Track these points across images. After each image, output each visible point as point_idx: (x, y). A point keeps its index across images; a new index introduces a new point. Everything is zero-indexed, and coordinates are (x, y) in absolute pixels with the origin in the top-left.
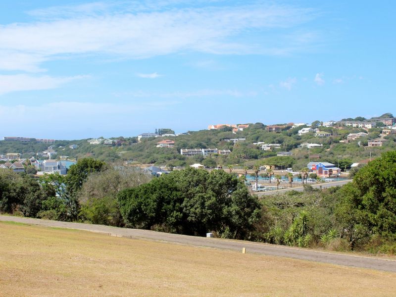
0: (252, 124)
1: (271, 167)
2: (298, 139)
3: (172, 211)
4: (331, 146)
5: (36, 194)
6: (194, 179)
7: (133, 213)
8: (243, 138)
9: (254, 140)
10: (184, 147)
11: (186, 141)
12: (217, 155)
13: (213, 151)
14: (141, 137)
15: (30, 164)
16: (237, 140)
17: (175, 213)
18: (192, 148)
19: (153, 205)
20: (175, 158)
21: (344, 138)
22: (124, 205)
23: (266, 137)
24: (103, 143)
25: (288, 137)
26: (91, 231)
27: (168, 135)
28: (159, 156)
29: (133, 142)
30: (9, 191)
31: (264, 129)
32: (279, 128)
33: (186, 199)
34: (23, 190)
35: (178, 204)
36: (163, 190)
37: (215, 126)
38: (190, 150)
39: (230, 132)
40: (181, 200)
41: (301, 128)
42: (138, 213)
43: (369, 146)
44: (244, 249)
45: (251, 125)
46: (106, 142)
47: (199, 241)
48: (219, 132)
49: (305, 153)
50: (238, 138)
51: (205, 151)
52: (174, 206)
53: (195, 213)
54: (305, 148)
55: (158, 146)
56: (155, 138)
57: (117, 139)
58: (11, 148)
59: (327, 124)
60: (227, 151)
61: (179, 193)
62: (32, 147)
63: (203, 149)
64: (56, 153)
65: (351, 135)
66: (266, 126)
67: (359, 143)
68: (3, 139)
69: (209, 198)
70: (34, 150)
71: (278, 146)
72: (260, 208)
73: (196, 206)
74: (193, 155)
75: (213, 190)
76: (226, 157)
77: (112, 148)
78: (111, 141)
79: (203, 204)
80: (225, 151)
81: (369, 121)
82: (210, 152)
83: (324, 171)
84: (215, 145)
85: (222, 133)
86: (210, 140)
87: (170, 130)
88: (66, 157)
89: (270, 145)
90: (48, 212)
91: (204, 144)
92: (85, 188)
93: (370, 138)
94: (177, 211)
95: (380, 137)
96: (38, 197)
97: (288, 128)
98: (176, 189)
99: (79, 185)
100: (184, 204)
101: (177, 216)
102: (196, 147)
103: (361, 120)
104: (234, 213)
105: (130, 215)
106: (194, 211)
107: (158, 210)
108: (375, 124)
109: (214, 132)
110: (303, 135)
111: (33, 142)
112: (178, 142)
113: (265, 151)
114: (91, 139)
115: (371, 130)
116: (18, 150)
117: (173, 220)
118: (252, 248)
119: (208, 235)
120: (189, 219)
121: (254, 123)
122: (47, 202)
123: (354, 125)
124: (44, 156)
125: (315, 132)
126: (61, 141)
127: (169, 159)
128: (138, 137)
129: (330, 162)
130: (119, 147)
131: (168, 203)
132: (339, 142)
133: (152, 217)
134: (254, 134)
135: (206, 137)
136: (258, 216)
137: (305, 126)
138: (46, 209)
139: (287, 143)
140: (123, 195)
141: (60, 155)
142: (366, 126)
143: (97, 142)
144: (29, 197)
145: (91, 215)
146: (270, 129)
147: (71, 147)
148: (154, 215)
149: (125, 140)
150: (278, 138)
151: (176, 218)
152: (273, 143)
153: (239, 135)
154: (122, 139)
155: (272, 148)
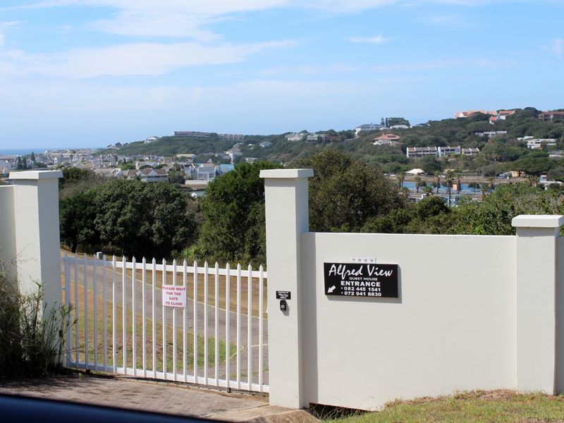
0: (520, 110)
1: (520, 174)
3: (82, 228)
6: (116, 193)
8: (504, 130)
9: (519, 134)
10: (412, 144)
11: (416, 135)
12: (456, 156)
13: (454, 150)
14: (360, 129)
16: (494, 133)
17: (86, 230)
18: (424, 145)
20: (394, 160)
23: (538, 129)
24: (305, 139)
27: (397, 127)
28: (372, 158)
29: (348, 138)
31: (536, 117)
32: (560, 115)
33: (98, 215)
35: (89, 220)
37: (465, 114)
38: (420, 149)
39: (484, 122)
40: (93, 216)
45: (518, 111)
46: (309, 138)
48: (469, 122)
50: (496, 130)
51: (442, 151)
52: (85, 222)
55: (375, 144)
56: (378, 131)
57: (326, 132)
58: (183, 147)
60: (475, 150)
61: (92, 208)
62: (212, 145)
63: (439, 148)
64: (241, 154)
66: (540, 112)
68: (173, 134)
70: (213, 149)
71: (552, 142)
74: (424, 155)
76: (472, 158)
77: (318, 146)
78: (317, 136)
80: (471, 150)
82: (450, 152)
84: (461, 142)
85: (473, 123)
86: (454, 133)
87: (403, 119)
89: (541, 140)
91: (444, 140)
94: (88, 228)
100: (96, 220)
101: (88, 233)
102: (431, 145)
109: (461, 122)
111: (212, 139)
112: (404, 138)
113: (532, 150)
114: (289, 133)
116: (191, 150)
117: (82, 237)
121: (523, 108)
124: (225, 157)
126: (253, 137)
127: (385, 162)
128: (355, 131)
130: (327, 145)
131: (80, 219)
134: (522, 123)
135: (449, 130)
141: (247, 157)
143: (297, 138)
146: (547, 115)
147: (262, 145)
149: (336, 135)
150: (553, 130)
151: (86, 236)
152: (547, 137)
153: (498, 125)
154: (332, 133)
155: (544, 145)
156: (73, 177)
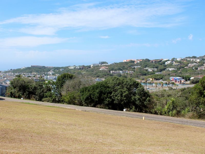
0: (143, 59)
1: (152, 79)
2: (165, 66)
3: (106, 98)
4: (181, 70)
5: (41, 90)
6: (117, 82)
7: (87, 99)
8: (139, 66)
9: (145, 67)
10: (112, 70)
11: (113, 67)
12: (127, 74)
13: (125, 72)
14: (92, 65)
15: (42, 77)
16: (137, 66)
17: (108, 99)
18: (116, 70)
19: (97, 95)
20: (108, 75)
21: (187, 66)
22: (83, 95)
23: (150, 65)
24: (75, 68)
25: (161, 66)
26: (67, 108)
27: (105, 64)
28: (101, 74)
29: (89, 68)
30: (29, 88)
31: (149, 62)
32: (156, 61)
33: (113, 92)
34: (35, 88)
35: (109, 95)
36: (102, 88)
37: (127, 60)
38: (115, 71)
39: (133, 63)
40: (111, 93)
41: (166, 61)
42: (89, 99)
43: (198, 69)
44: (144, 117)
45: (143, 60)
46: (76, 68)
47: (120, 113)
48: (128, 63)
49: (168, 73)
51: (122, 72)
52: (107, 96)
53: (118, 99)
54: (168, 70)
55: (100, 69)
56: (99, 66)
57: (82, 66)
58: (34, 71)
59: (178, 59)
60: (132, 72)
61: (110, 89)
62: (43, 70)
63: (121, 71)
64: (54, 73)
65: (190, 64)
66: (150, 60)
67: (194, 68)
68: (30, 66)
69: (125, 92)
70: (44, 71)
71: (156, 69)
72: (150, 97)
73: (118, 96)
74: (116, 73)
75: (127, 88)
76: (132, 74)
77: (79, 70)
78: (79, 67)
79: (121, 95)
80: (131, 72)
81: (198, 58)
82: (124, 72)
83: (177, 81)
84: (127, 69)
85: (130, 64)
86: (124, 66)
88: (58, 74)
89: (152, 69)
90: (47, 99)
91: (121, 68)
92: (65, 87)
93: (199, 66)
95: (203, 65)
96: (43, 91)
97: (161, 61)
98: (108, 87)
99: (62, 86)
100: (112, 95)
101: (109, 100)
102: (118, 70)
103: (194, 57)
104: (137, 99)
105: (86, 100)
106: (117, 98)
107: (99, 98)
108: (201, 59)
109: (126, 63)
110: (168, 64)
111: (43, 68)
112: (109, 68)
113: (150, 72)
114: (70, 66)
115: (199, 62)
116: (37, 71)
117: (106, 102)
118: (147, 117)
119: (124, 110)
120: (115, 102)
121: (145, 59)
122: (47, 94)
123: (192, 60)
124: (49, 74)
125: (173, 63)
126: (56, 67)
127: (105, 75)
128: (91, 66)
129: (180, 77)
130: (83, 70)
131: (105, 94)
132: (184, 68)
133: (96, 101)
134: (145, 64)
135: (122, 65)
136: (149, 101)
137: (168, 60)
138: (46, 97)
139: (160, 68)
140: (82, 90)
141: (56, 74)
142: (197, 60)
143: (72, 68)
144: (38, 92)
145: (67, 100)
146: (152, 62)
147: (61, 70)
148: (97, 100)
149: (85, 67)
150: (156, 66)
151: (108, 101)
152: (154, 68)
153: (137, 64)
154: (84, 66)
155: (153, 70)
156: (68, 77)
